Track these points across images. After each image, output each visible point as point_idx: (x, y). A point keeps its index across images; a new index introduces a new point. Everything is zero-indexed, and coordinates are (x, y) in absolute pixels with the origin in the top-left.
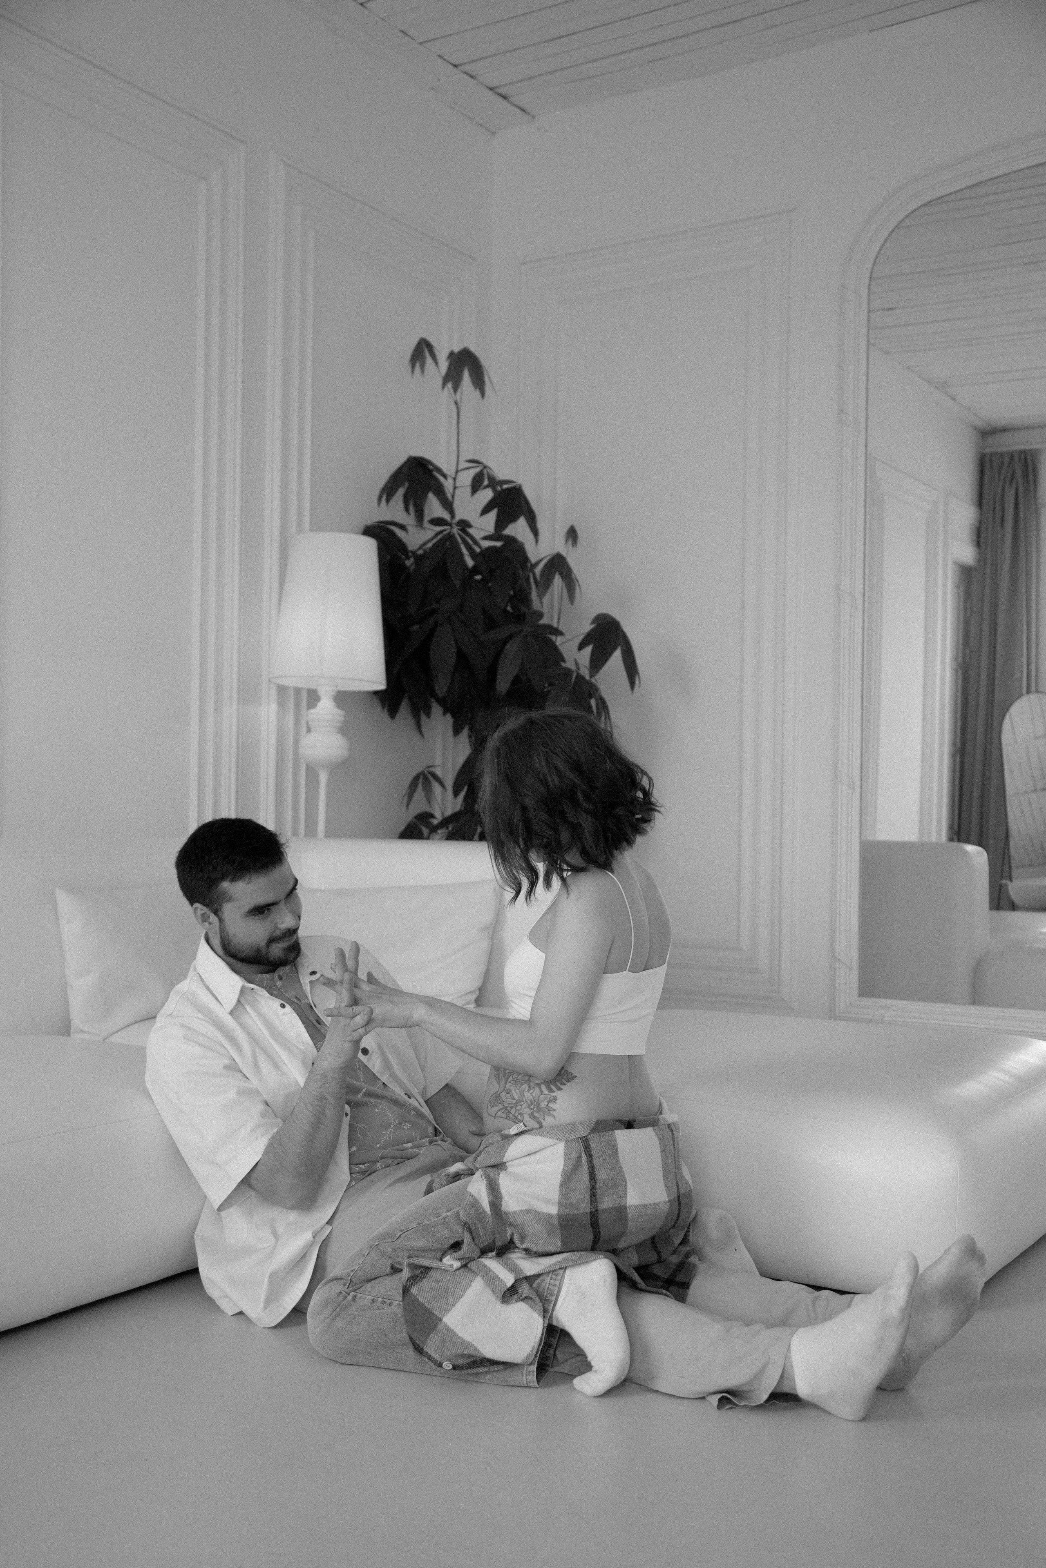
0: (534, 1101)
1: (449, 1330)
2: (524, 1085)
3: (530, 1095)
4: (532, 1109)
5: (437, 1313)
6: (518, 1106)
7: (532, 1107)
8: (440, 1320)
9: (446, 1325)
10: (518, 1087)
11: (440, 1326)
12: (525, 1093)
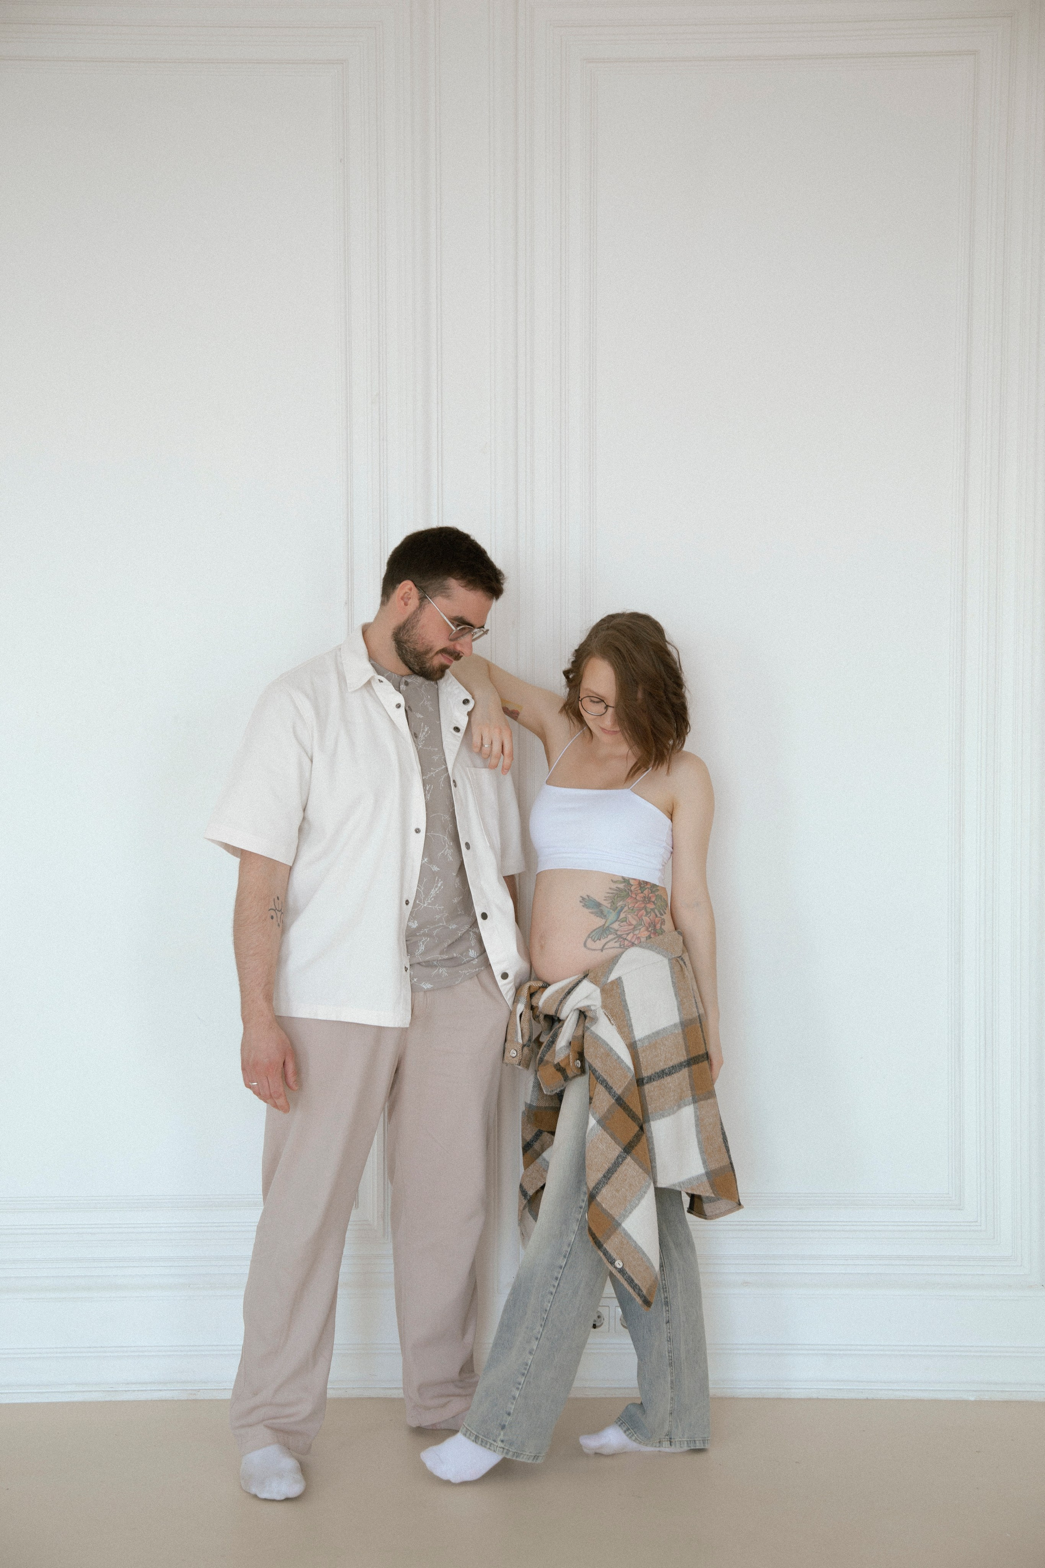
0: (652, 923)
1: (627, 1234)
2: (642, 911)
3: (648, 918)
4: (649, 931)
5: (617, 1218)
6: (637, 930)
7: (650, 929)
8: (620, 1225)
9: (624, 1229)
10: (635, 914)
11: (619, 1230)
12: (643, 918)
